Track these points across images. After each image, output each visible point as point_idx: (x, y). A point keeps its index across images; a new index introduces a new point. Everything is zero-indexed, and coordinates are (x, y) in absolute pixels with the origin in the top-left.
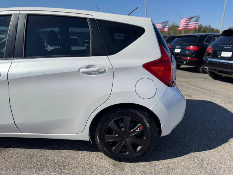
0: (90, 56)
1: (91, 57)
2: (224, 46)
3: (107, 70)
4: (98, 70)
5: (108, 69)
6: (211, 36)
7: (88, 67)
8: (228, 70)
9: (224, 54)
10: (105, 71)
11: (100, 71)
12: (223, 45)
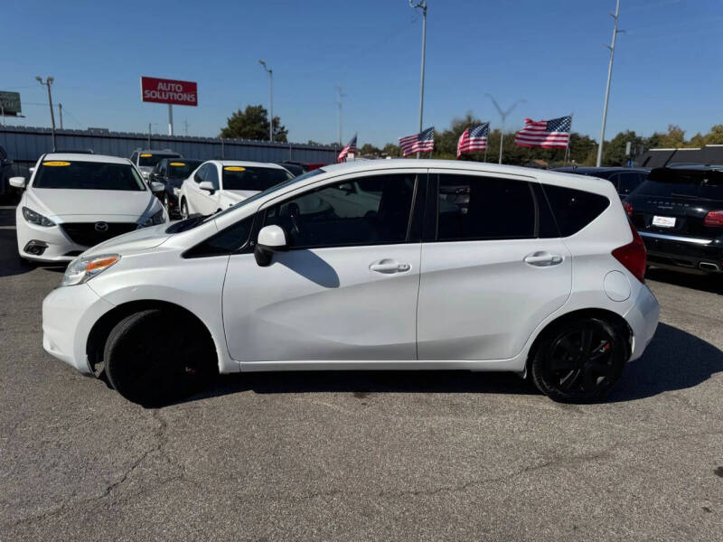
0: (536, 238)
1: (538, 240)
2: (658, 204)
3: (564, 259)
4: (553, 258)
5: (567, 258)
6: (616, 176)
7: (537, 254)
8: (669, 256)
9: (659, 221)
10: (561, 260)
11: (555, 260)
12: (655, 203)
